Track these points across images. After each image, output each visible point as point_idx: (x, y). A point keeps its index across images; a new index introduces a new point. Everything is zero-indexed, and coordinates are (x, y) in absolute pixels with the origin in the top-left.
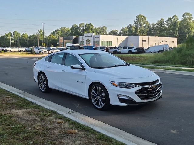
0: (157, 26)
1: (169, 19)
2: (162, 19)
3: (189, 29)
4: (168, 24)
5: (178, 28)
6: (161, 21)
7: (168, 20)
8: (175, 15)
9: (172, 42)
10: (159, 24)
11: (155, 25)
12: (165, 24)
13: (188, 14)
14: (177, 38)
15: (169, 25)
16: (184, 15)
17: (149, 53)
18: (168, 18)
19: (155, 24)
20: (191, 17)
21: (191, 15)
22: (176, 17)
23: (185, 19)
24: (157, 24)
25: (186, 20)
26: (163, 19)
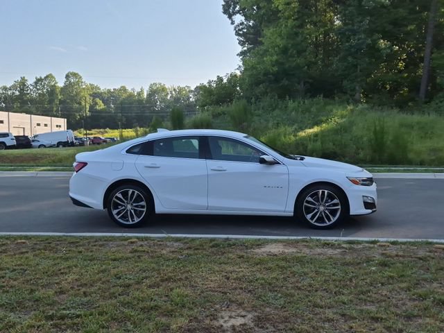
0: (13, 93)
1: (39, 80)
2: (23, 79)
3: (80, 104)
4: (38, 90)
5: (60, 100)
6: (23, 83)
7: (36, 83)
8: (50, 75)
9: (57, 126)
10: (18, 89)
11: (10, 90)
12: (31, 90)
13: (75, 75)
14: (66, 120)
15: (39, 92)
16: (67, 77)
17: (40, 146)
18: (36, 78)
19: (8, 87)
20: (82, 82)
21: (81, 77)
22: (53, 77)
23: (70, 83)
24: (14, 87)
25: (73, 86)
26: (26, 78)
